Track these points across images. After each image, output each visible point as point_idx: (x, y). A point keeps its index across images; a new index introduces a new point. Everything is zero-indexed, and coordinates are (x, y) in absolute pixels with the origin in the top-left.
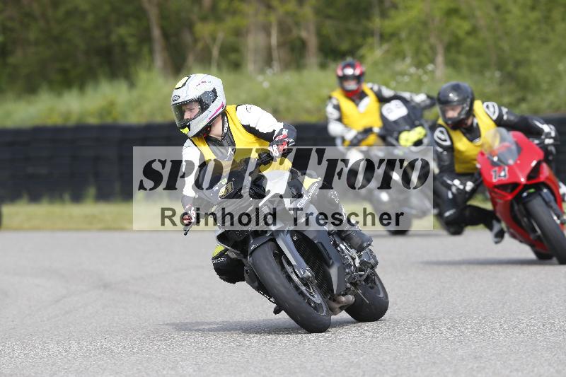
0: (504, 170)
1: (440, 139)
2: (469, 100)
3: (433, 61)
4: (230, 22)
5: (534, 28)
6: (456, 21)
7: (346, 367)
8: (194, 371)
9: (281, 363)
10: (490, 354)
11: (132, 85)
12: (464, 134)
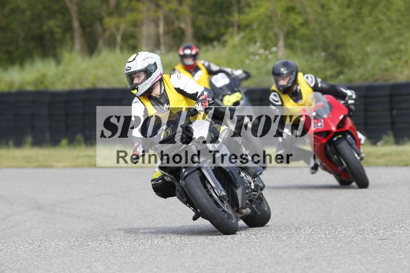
0: (321, 122)
1: (274, 100)
2: (294, 73)
3: (276, 45)
4: (130, 17)
5: (350, 20)
6: (293, 16)
7: (214, 266)
8: (104, 269)
9: (167, 263)
10: (317, 257)
11: (58, 62)
12: (291, 97)
